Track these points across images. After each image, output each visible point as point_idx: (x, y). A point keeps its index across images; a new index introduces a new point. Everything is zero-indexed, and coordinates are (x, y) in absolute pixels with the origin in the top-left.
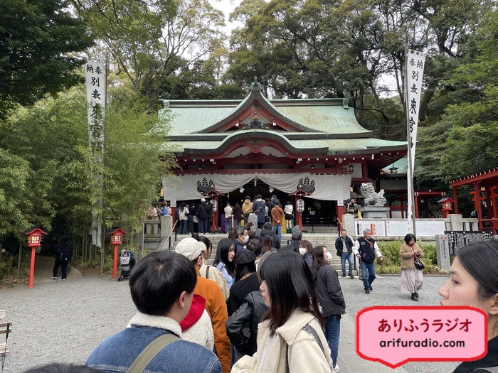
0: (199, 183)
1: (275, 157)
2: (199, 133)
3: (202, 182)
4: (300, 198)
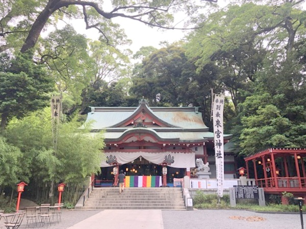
0: (107, 157)
1: (151, 142)
2: (110, 127)
3: (109, 157)
4: (165, 166)
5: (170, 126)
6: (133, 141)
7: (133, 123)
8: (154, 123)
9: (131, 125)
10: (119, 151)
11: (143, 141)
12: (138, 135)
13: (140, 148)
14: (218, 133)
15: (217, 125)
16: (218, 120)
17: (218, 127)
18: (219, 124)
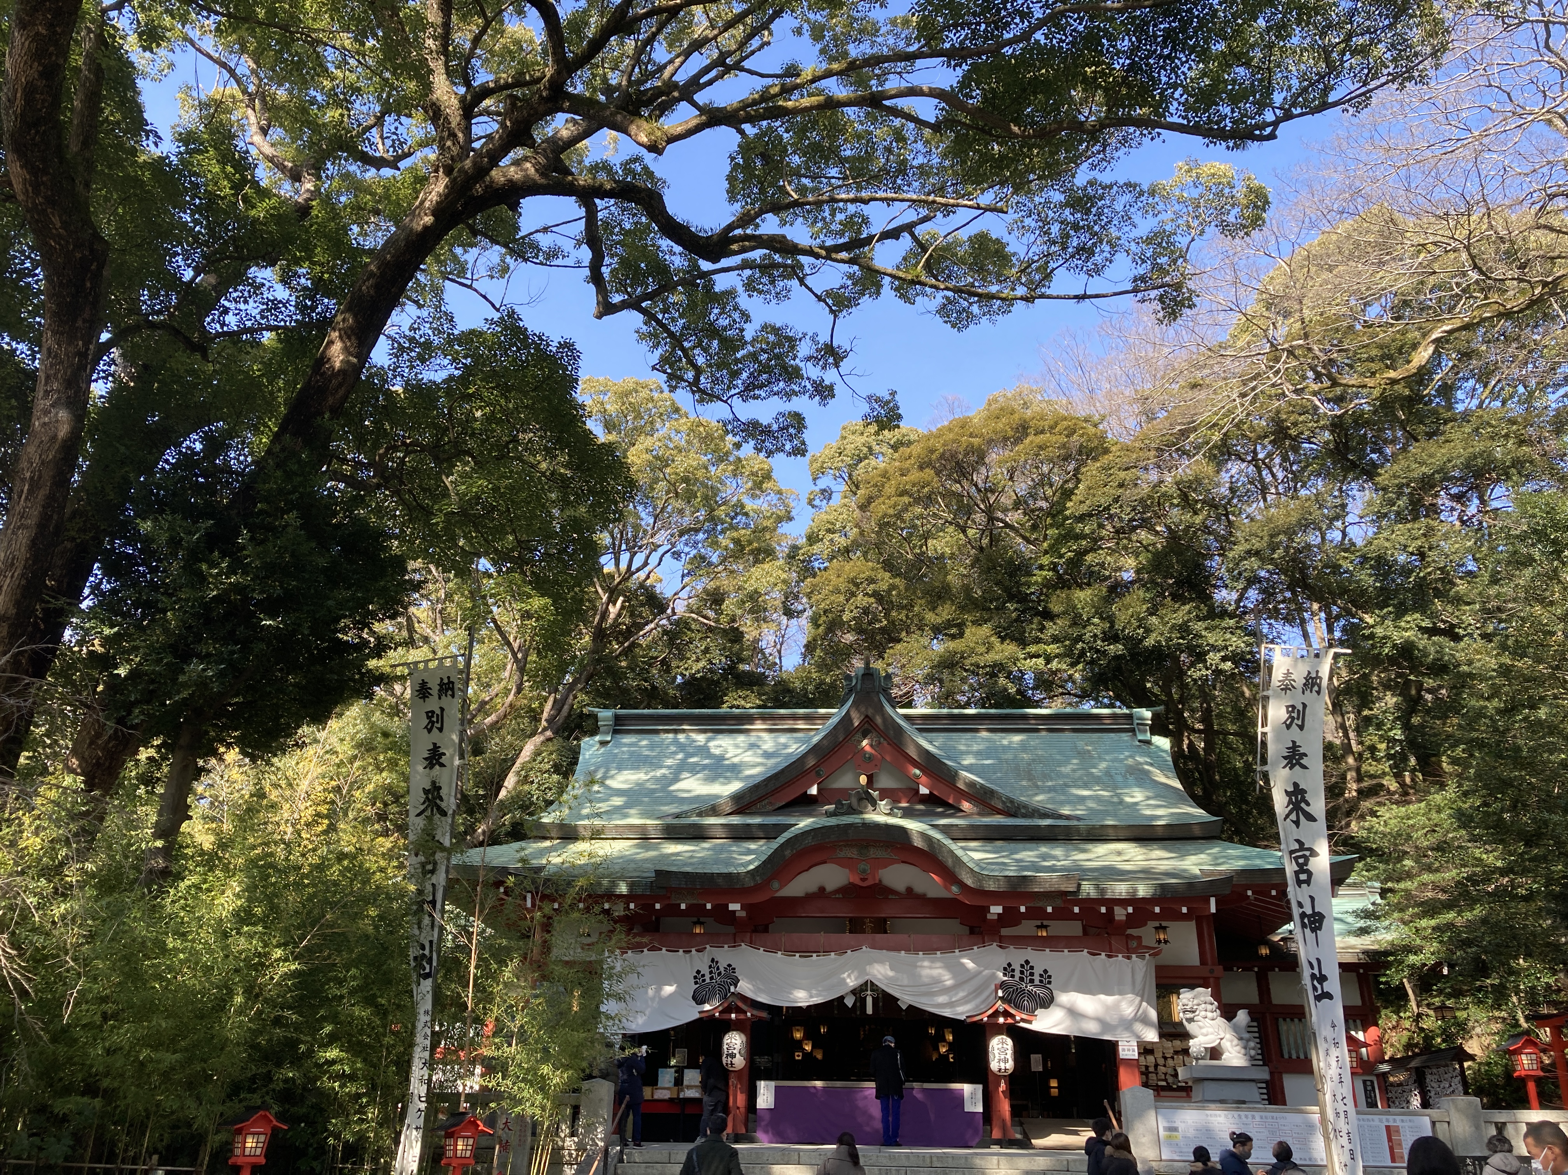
1: (923, 896)
2: (699, 814)
3: (705, 971)
4: (999, 1030)
5: (1013, 809)
6: (822, 889)
7: (814, 790)
8: (924, 790)
9: (805, 803)
10: (752, 944)
11: (881, 892)
12: (852, 853)
13: (856, 926)
14: (1301, 861)
15: (1293, 817)
16: (1296, 785)
17: (1297, 823)
18: (1303, 805)
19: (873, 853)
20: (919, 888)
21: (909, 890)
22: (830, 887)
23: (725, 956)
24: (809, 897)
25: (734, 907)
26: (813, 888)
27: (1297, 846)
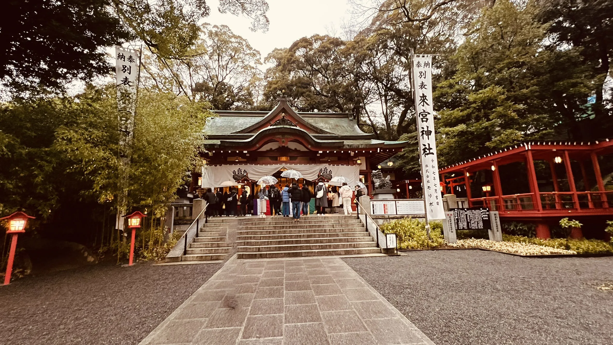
0: (234, 172)
1: (299, 151)
2: (237, 133)
3: (236, 171)
5: (321, 133)
6: (271, 149)
10: (252, 164)
12: (281, 136)
14: (424, 115)
15: (422, 104)
16: (423, 94)
17: (423, 106)
18: (425, 100)
19: (286, 136)
20: (298, 149)
21: (296, 149)
22: (273, 148)
23: (243, 167)
24: (267, 151)
25: (245, 152)
26: (268, 149)
27: (423, 111)
